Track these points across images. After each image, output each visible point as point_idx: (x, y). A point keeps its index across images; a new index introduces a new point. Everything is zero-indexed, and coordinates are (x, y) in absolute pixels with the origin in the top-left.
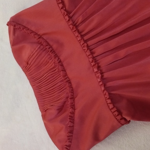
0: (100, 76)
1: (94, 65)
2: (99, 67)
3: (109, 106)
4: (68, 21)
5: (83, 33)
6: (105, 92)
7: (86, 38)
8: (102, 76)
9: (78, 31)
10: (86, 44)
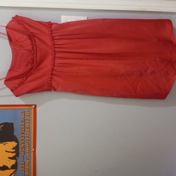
0: (53, 67)
1: (53, 61)
2: (54, 63)
3: (48, 81)
4: (50, 34)
5: (55, 43)
6: (50, 75)
7: (55, 46)
8: (53, 68)
9: (53, 42)
10: (54, 49)
